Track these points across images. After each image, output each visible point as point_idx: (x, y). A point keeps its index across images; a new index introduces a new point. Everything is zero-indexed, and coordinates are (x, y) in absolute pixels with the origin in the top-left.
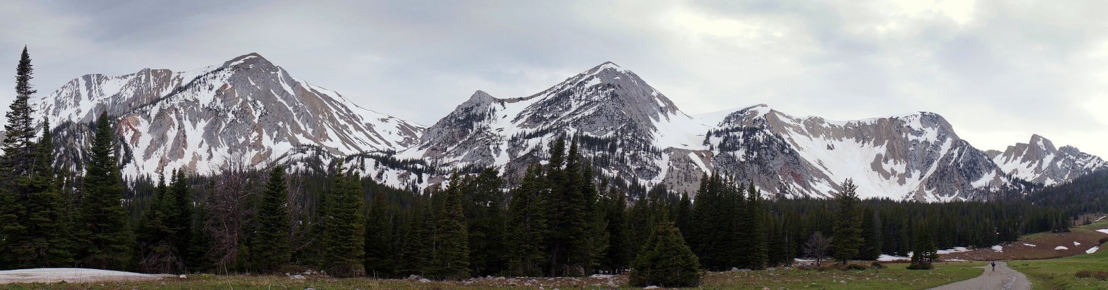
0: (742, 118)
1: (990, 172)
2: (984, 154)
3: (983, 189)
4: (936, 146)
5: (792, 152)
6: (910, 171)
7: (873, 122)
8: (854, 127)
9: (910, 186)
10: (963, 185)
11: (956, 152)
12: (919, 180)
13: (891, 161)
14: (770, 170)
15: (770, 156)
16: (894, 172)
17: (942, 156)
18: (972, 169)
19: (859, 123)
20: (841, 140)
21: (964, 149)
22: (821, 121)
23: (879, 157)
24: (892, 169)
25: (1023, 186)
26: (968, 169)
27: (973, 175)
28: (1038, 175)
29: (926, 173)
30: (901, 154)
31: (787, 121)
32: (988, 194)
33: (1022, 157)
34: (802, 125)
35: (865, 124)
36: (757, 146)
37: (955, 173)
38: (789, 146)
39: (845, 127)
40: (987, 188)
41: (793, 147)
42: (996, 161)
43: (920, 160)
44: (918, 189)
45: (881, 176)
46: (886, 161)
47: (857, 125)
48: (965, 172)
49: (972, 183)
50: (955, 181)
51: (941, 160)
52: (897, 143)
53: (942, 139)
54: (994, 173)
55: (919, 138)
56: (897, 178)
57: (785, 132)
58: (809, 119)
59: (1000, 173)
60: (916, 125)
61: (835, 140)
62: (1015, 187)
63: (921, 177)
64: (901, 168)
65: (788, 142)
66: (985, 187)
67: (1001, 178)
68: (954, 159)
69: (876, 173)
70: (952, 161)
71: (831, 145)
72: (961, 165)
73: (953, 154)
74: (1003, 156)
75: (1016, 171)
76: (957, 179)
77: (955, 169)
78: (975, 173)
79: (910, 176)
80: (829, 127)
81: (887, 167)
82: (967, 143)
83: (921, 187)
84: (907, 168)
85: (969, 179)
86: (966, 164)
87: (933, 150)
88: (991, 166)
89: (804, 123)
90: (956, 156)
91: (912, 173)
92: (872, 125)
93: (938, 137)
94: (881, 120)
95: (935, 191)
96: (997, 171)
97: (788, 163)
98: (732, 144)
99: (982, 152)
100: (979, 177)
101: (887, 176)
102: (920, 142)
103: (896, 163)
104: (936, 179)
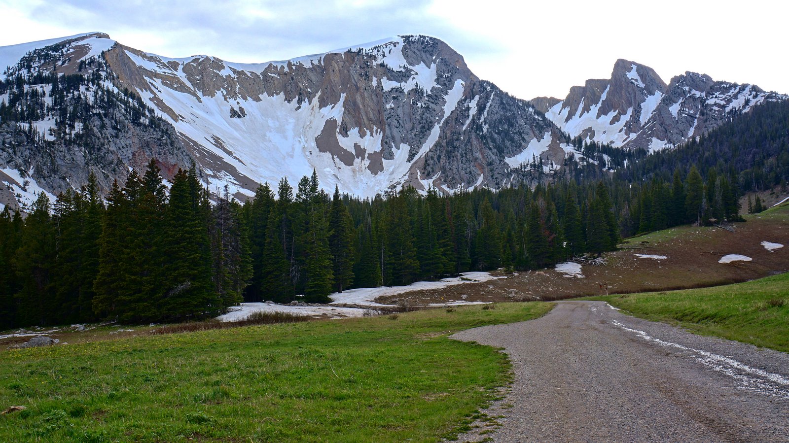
0: (56, 60)
1: (540, 138)
2: (527, 104)
3: (529, 168)
4: (436, 97)
5: (156, 123)
6: (390, 147)
7: (316, 62)
8: (281, 73)
9: (392, 173)
10: (490, 164)
11: (473, 105)
12: (409, 161)
13: (354, 132)
14: (110, 157)
15: (109, 131)
16: (360, 152)
17: (447, 114)
18: (506, 133)
19: (289, 64)
20: (258, 100)
21: (487, 98)
22: (218, 64)
23: (330, 124)
24: (357, 146)
25: (606, 157)
26: (499, 133)
27: (508, 143)
28: (633, 136)
29: (419, 147)
30: (372, 116)
31: (151, 66)
32: (540, 178)
33: (600, 105)
34: (180, 74)
35: (300, 67)
36: (83, 111)
37: (475, 142)
38: (151, 111)
39: (264, 74)
40: (537, 167)
41: (158, 113)
42: (551, 115)
43: (408, 126)
44: (406, 178)
45: (337, 160)
46: (345, 131)
47: (286, 70)
48: (494, 141)
49: (507, 160)
50: (476, 159)
51: (447, 122)
52: (363, 98)
53: (445, 83)
54: (548, 138)
55: (403, 84)
56: (367, 162)
57: (146, 87)
58: (193, 61)
59: (560, 136)
60: (396, 61)
61: (245, 99)
62: (591, 161)
63: (412, 155)
64: (372, 143)
65: (150, 104)
66: (533, 165)
67: (562, 145)
68: (471, 117)
69: (328, 155)
70: (468, 122)
71: (236, 109)
72: (485, 128)
73: (468, 109)
74: (564, 107)
75: (590, 132)
76: (478, 155)
77: (473, 136)
78: (512, 140)
79: (391, 156)
80: (233, 75)
81: (347, 143)
82: (493, 86)
83: (412, 173)
84: (384, 142)
85: (501, 152)
86: (493, 126)
87: (432, 106)
88: (542, 126)
89: (184, 70)
90: (473, 112)
91: (394, 149)
92: (314, 68)
93: (437, 81)
94: (330, 58)
95: (439, 179)
96: (554, 134)
97: (148, 144)
98: (28, 106)
99: (522, 101)
100: (519, 148)
101: (347, 159)
102: (406, 91)
103: (362, 135)
104: (439, 157)
